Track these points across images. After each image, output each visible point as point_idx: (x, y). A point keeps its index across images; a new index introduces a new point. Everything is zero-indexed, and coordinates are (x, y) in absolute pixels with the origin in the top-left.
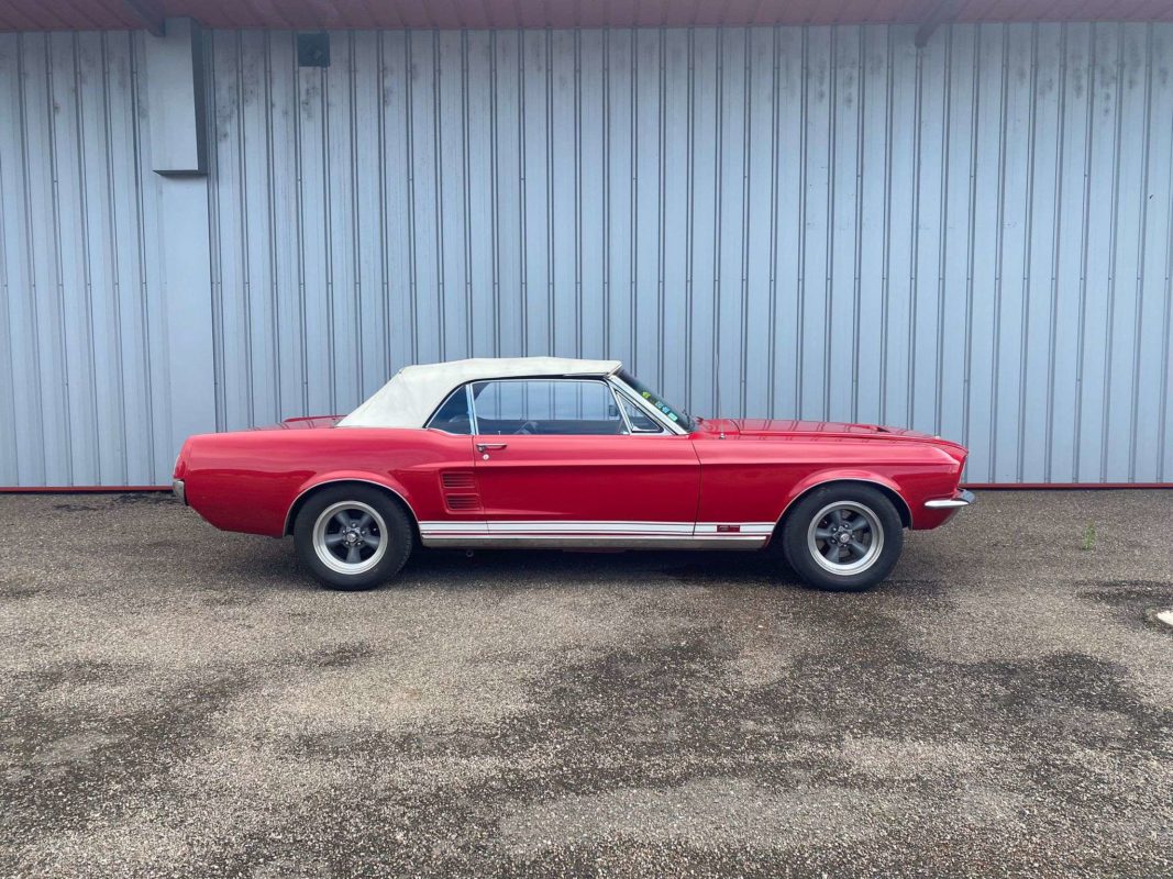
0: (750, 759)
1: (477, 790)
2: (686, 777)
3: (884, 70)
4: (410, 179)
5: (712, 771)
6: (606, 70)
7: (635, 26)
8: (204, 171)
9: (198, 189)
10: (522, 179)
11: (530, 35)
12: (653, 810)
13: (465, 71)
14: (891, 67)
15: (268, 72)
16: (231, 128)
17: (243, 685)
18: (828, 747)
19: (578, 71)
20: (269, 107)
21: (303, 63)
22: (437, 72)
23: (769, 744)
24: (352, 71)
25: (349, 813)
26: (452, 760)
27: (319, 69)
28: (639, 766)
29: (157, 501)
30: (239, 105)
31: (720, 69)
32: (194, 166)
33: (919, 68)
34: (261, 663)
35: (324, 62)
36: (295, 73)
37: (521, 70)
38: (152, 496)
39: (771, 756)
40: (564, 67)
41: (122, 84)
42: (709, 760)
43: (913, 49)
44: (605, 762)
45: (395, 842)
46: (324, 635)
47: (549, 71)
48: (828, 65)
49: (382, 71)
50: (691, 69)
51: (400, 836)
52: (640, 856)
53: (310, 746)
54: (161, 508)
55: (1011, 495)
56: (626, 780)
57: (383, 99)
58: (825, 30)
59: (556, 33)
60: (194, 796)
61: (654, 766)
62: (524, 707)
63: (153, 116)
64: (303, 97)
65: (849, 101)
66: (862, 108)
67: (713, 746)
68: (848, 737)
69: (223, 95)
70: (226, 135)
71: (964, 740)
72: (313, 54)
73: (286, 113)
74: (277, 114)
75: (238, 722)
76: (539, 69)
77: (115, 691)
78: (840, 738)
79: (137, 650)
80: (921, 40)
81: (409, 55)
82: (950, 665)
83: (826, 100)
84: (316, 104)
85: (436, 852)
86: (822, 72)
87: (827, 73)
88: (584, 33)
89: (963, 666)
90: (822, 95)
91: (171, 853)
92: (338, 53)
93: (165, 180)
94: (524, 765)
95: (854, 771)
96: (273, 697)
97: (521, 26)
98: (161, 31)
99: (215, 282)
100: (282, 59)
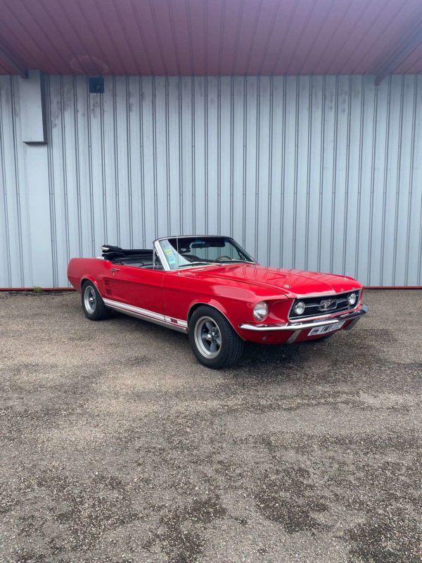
0: (323, 401)
1: (214, 413)
2: (298, 407)
3: (360, 96)
4: (142, 146)
5: (308, 405)
6: (232, 95)
7: (246, 75)
8: (46, 142)
9: (43, 150)
10: (193, 146)
11: (197, 79)
12: (288, 420)
13: (167, 95)
14: (363, 95)
15: (75, 95)
16: (58, 122)
17: (100, 373)
18: (354, 396)
19: (219, 96)
20: (76, 111)
21: (92, 91)
22: (154, 96)
23: (330, 395)
24: (114, 95)
25: (164, 422)
26: (199, 402)
27: (99, 94)
28: (277, 404)
29: (27, 295)
30: (62, 110)
31: (285, 95)
32: (42, 139)
33: (376, 95)
34: (105, 364)
35: (101, 91)
36: (88, 96)
37: (193, 95)
38: (23, 292)
39: (331, 400)
40: (213, 95)
41: (7, 101)
42: (306, 401)
43: (373, 87)
44: (263, 402)
45: (187, 432)
46: (128, 352)
47: (206, 96)
48: (334, 94)
49: (128, 95)
50: (272, 95)
51: (188, 430)
52: (287, 436)
53: (139, 396)
54: (29, 298)
55: (415, 291)
56: (274, 409)
57: (129, 109)
58: (333, 78)
59: (209, 78)
60: (98, 416)
61: (285, 404)
62: (223, 381)
63: (22, 116)
64: (92, 107)
65: (344, 110)
66: (350, 114)
67: (307, 396)
68: (361, 392)
69: (54, 107)
70: (56, 125)
71: (409, 393)
72: (96, 87)
73: (84, 115)
74: (80, 115)
75: (104, 388)
76: (201, 95)
77: (47, 375)
78: (358, 393)
79: (48, 360)
80: (377, 83)
81: (141, 88)
82: (399, 364)
83: (333, 110)
84: (98, 110)
85: (205, 436)
86: (332, 97)
87: (334, 97)
88: (222, 78)
89: (404, 364)
90: (331, 108)
91: (98, 436)
92: (108, 86)
93: (28, 147)
94: (230, 403)
95: (366, 405)
96: (114, 378)
97: (193, 74)
98: (26, 76)
99: (52, 194)
100: (82, 90)
